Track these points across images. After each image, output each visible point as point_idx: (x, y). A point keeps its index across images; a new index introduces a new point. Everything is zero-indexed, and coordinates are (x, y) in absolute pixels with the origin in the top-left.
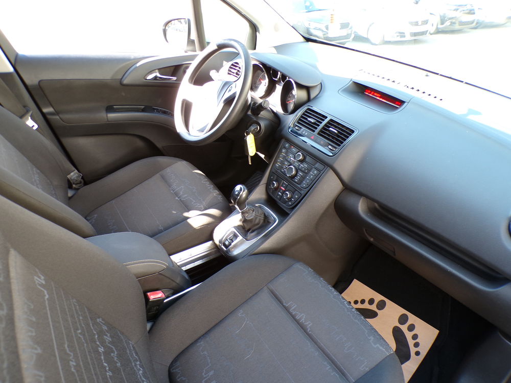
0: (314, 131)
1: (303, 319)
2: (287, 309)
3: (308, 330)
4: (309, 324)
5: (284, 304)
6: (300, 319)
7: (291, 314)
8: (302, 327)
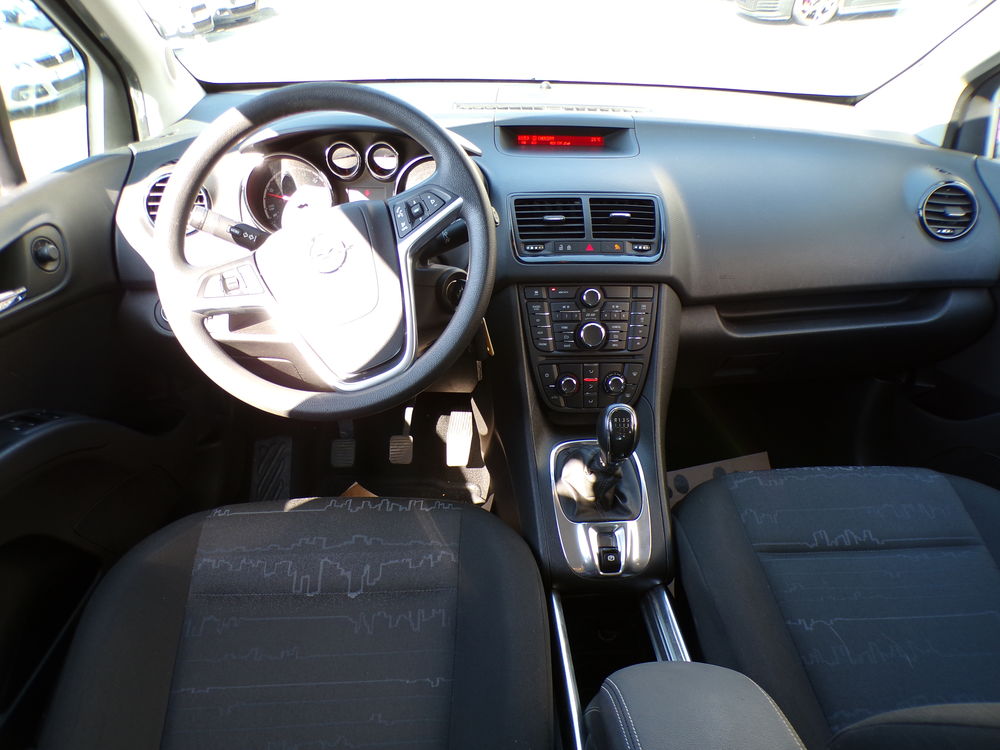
0: (583, 236)
1: (855, 537)
2: (823, 549)
3: (878, 542)
4: (867, 533)
5: (811, 547)
6: (852, 540)
7: (835, 549)
8: (866, 547)
